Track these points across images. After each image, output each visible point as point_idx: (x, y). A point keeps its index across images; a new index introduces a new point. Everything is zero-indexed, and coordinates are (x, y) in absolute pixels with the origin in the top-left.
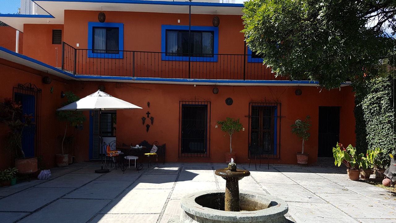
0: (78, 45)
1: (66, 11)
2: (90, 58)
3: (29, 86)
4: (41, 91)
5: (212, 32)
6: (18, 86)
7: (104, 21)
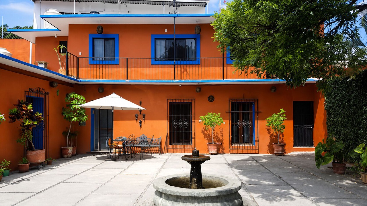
0: (80, 54)
1: (70, 26)
2: (90, 64)
3: (39, 90)
4: (49, 93)
5: (195, 39)
6: (29, 90)
7: (102, 33)
